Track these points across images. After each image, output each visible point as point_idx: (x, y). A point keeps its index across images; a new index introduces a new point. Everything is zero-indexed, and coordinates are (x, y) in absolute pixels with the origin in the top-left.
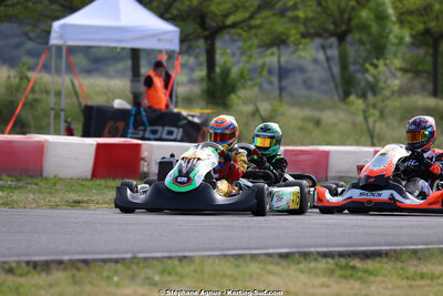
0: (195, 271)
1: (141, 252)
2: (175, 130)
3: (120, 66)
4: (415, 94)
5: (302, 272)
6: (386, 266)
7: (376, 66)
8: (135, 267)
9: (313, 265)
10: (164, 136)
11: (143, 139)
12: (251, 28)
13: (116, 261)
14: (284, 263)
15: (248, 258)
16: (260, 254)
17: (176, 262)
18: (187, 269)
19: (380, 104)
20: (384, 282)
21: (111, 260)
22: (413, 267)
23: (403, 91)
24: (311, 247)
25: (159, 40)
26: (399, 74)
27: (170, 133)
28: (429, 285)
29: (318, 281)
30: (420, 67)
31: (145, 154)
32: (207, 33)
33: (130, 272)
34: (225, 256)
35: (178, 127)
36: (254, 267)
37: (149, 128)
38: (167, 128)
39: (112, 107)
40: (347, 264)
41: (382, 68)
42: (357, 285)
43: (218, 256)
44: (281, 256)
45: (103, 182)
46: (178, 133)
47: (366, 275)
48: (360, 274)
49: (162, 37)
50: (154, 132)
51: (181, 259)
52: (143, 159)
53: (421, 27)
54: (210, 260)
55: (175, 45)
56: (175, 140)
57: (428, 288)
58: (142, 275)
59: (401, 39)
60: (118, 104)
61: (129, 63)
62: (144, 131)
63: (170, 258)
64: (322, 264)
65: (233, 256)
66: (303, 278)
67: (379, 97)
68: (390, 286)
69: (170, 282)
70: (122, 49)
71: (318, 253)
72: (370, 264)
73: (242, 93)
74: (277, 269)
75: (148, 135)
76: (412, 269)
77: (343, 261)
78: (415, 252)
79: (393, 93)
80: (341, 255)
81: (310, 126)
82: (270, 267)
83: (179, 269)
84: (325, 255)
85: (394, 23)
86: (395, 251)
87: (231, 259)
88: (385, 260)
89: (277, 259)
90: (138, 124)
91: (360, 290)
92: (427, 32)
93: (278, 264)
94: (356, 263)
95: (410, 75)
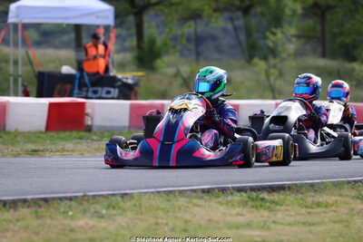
0: (135, 205)
1: (90, 191)
2: (112, 90)
3: (65, 38)
4: (307, 55)
5: (221, 203)
6: (289, 197)
7: (274, 34)
8: (85, 203)
9: (230, 198)
10: (104, 95)
11: (86, 98)
12: (172, 5)
13: (70, 199)
14: (206, 197)
15: (177, 194)
16: (186, 191)
17: (119, 199)
18: (128, 204)
19: (279, 65)
20: (287, 210)
21: (66, 198)
22: (310, 198)
23: (298, 54)
24: (228, 183)
25: (97, 17)
26: (294, 39)
27: (108, 92)
28: (324, 212)
29: (234, 211)
30: (311, 34)
31: (88, 110)
32: (136, 10)
33: (81, 208)
34: (159, 192)
35: (114, 87)
36: (182, 201)
37: (91, 89)
38: (106, 89)
39: (60, 73)
40: (257, 197)
41: (279, 35)
42: (266, 213)
43: (153, 193)
44: (204, 191)
45: (55, 134)
46: (115, 92)
47: (273, 205)
48: (268, 204)
49: (100, 14)
50: (95, 92)
51: (123, 196)
52: (87, 115)
54: (147, 196)
55: (110, 21)
56: (112, 98)
57: (323, 214)
58: (92, 210)
59: (294, 12)
60: (66, 69)
61: (73, 35)
62: (87, 91)
63: (114, 195)
64: (237, 197)
65: (165, 192)
66: (222, 208)
67: (278, 59)
68: (293, 214)
69: (115, 215)
70: (68, 25)
71: (234, 188)
72: (275, 196)
73: (166, 59)
74: (201, 202)
75: (90, 94)
76: (310, 200)
77: (254, 194)
78: (312, 185)
79: (289, 55)
80: (253, 189)
82: (195, 201)
83: (121, 204)
84: (240, 190)
86: (296, 185)
87: (164, 195)
88: (288, 192)
89: (200, 194)
90: (82, 85)
91: (269, 217)
93: (202, 198)
94: (265, 195)
95: (302, 41)
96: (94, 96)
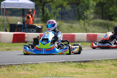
0: (40, 67)
1: (26, 62)
2: (34, 30)
3: (19, 13)
4: (97, 19)
5: (68, 66)
6: (90, 64)
7: (87, 12)
8: (24, 66)
9: (71, 64)
10: (31, 31)
11: (26, 32)
12: (54, 2)
13: (19, 65)
14: (63, 64)
15: (54, 63)
16: (57, 62)
17: (35, 64)
18: (38, 66)
19: (88, 22)
20: (90, 68)
21: (18, 64)
22: (97, 64)
23: (94, 18)
25: (30, 6)
26: (93, 14)
27: (33, 31)
28: (102, 69)
29: (72, 69)
30: (99, 12)
31: (26, 36)
32: (42, 4)
33: (23, 68)
34: (48, 63)
35: (35, 29)
36: (55, 66)
37: (27, 29)
38: (32, 29)
39: (17, 24)
40: (80, 64)
41: (88, 12)
42: (83, 69)
43: (46, 63)
44: (63, 62)
45: (15, 44)
46: (35, 30)
47: (85, 67)
48: (83, 67)
49: (30, 5)
50: (29, 30)
52: (26, 38)
53: (98, 1)
54: (44, 64)
55: (34, 7)
56: (34, 32)
58: (26, 68)
59: (93, 5)
60: (19, 23)
61: (21, 12)
62: (26, 30)
63: (33, 63)
64: (74, 64)
65: (50, 62)
66: (69, 68)
67: (88, 20)
68: (91, 70)
69: (33, 70)
70: (20, 9)
71: (72, 61)
72: (86, 64)
74: (62, 66)
75: (27, 31)
77: (79, 63)
78: (98, 61)
79: (91, 19)
80: (79, 62)
81: (70, 28)
82: (60, 65)
83: (36, 66)
84: (74, 62)
86: (93, 60)
87: (50, 64)
88: (90, 63)
89: (61, 63)
90: (24, 28)
91: (84, 71)
92: (100, 2)
93: (62, 64)
94: (82, 64)
95: (96, 14)
96: (28, 32)
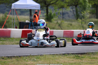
0: (44, 58)
1: (32, 54)
3: (27, 13)
4: (92, 18)
5: (67, 57)
6: (86, 56)
7: (84, 12)
8: (31, 57)
9: (70, 56)
10: (37, 28)
11: (32, 29)
12: (56, 4)
13: (26, 56)
14: (64, 56)
15: (56, 55)
16: (58, 54)
17: (40, 56)
18: (42, 57)
19: (85, 21)
20: (86, 59)
21: (25, 56)
22: (92, 56)
23: (90, 18)
24: (70, 52)
26: (89, 14)
28: (96, 60)
29: (71, 60)
30: (94, 12)
31: (33, 32)
32: (46, 6)
33: (30, 58)
34: (51, 54)
36: (57, 57)
37: (34, 27)
39: (25, 22)
40: (77, 56)
41: (85, 12)
42: (80, 60)
43: (49, 54)
44: (63, 54)
47: (82, 58)
48: (80, 58)
49: (37, 7)
50: (35, 27)
51: (41, 55)
53: (93, 3)
54: (47, 55)
55: (39, 8)
57: (95, 61)
58: (32, 59)
59: (89, 6)
60: (27, 21)
61: (29, 12)
62: (33, 27)
63: (38, 55)
64: (72, 56)
65: (52, 54)
66: (68, 59)
67: (85, 19)
68: (87, 60)
69: (38, 60)
70: (28, 9)
71: (71, 53)
72: (83, 56)
73: (54, 19)
74: (62, 57)
75: (34, 28)
76: (92, 57)
77: (77, 55)
78: (93, 53)
79: (88, 18)
80: (76, 54)
81: (69, 26)
82: (61, 57)
83: (40, 58)
84: (73, 54)
85: (87, 3)
86: (88, 53)
88: (86, 55)
89: (62, 55)
90: (31, 26)
91: (80, 61)
92: (95, 4)
93: (62, 56)
94: (80, 55)
95: (91, 14)
96: (35, 28)
